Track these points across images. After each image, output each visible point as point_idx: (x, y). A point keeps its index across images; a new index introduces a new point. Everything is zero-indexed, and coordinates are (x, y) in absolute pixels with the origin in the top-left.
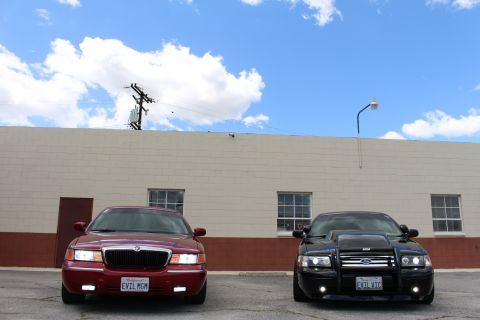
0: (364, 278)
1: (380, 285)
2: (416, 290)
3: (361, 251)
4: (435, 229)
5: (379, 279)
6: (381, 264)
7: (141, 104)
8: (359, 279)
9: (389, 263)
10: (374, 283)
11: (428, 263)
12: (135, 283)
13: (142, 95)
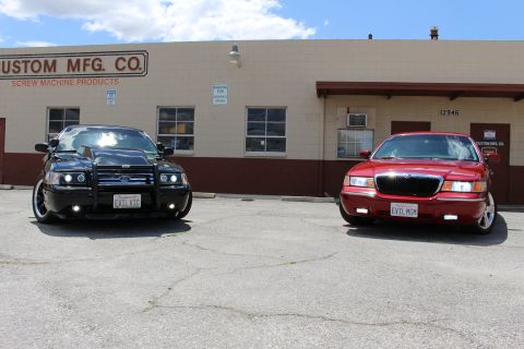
0: (122, 196)
1: (140, 202)
2: (172, 206)
3: (120, 167)
5: (138, 197)
6: (139, 181)
8: (116, 197)
9: (148, 181)
10: (132, 201)
11: (185, 182)
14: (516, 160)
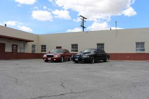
4: (136, 51)
7: (83, 20)
10: (77, 59)
12: (49, 59)
13: (83, 18)
14: (18, 51)
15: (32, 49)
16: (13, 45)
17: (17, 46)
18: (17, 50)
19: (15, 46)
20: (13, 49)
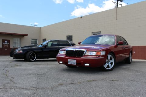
7: (117, 3)
14: (11, 47)
15: (31, 44)
16: (3, 41)
17: (9, 41)
18: (9, 45)
19: (6, 42)
20: (3, 45)
